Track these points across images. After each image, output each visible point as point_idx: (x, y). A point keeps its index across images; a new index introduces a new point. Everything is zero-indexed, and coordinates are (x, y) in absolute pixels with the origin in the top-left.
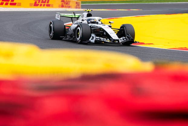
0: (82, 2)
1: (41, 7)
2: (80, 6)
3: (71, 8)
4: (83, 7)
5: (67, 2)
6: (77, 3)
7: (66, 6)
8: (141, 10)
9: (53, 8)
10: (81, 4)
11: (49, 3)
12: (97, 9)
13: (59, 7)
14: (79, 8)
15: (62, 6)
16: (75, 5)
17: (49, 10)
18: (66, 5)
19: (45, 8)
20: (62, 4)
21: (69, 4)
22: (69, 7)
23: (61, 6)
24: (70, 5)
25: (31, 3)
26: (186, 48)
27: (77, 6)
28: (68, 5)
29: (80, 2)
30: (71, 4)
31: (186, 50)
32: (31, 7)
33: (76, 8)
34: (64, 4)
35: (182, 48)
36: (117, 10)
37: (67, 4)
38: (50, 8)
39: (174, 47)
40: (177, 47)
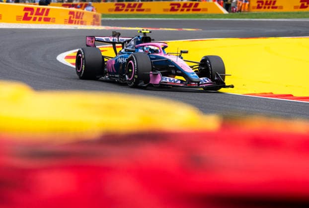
0: (104, 16)
1: (34, 22)
2: (100, 22)
3: (85, 25)
4: (104, 23)
5: (78, 15)
6: (95, 16)
7: (77, 22)
8: (201, 30)
9: (55, 25)
10: (101, 19)
11: (49, 16)
12: (128, 27)
13: (65, 23)
14: (98, 25)
15: (71, 22)
16: (92, 19)
17: (49, 28)
18: (77, 20)
19: (42, 23)
20: (70, 17)
21: (82, 18)
22: (82, 23)
23: (68, 21)
24: (83, 20)
25: (20, 15)
26: (272, 93)
27: (96, 22)
28: (80, 20)
29: (100, 15)
30: (85, 18)
31: (271, 97)
32: (19, 21)
33: (93, 24)
34: (73, 18)
35: (265, 94)
36: (161, 29)
37: (78, 17)
38: (50, 24)
39: (253, 92)
40: (257, 92)
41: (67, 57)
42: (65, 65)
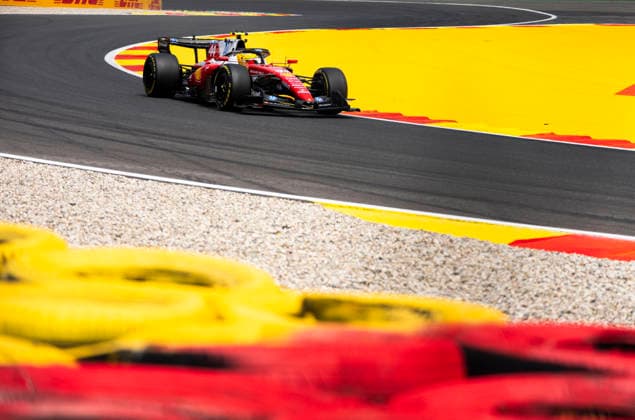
1: (76, 5)
2: (160, 5)
3: (142, 9)
7: (131, 5)
9: (103, 9)
13: (116, 5)
14: (158, 8)
15: (122, 4)
17: (95, 13)
18: (131, 2)
19: (86, 7)
22: (137, 6)
23: (119, 3)
24: (139, 2)
27: (155, 5)
28: (135, 2)
32: (58, 5)
33: (152, 7)
41: (119, 57)
42: (116, 69)
